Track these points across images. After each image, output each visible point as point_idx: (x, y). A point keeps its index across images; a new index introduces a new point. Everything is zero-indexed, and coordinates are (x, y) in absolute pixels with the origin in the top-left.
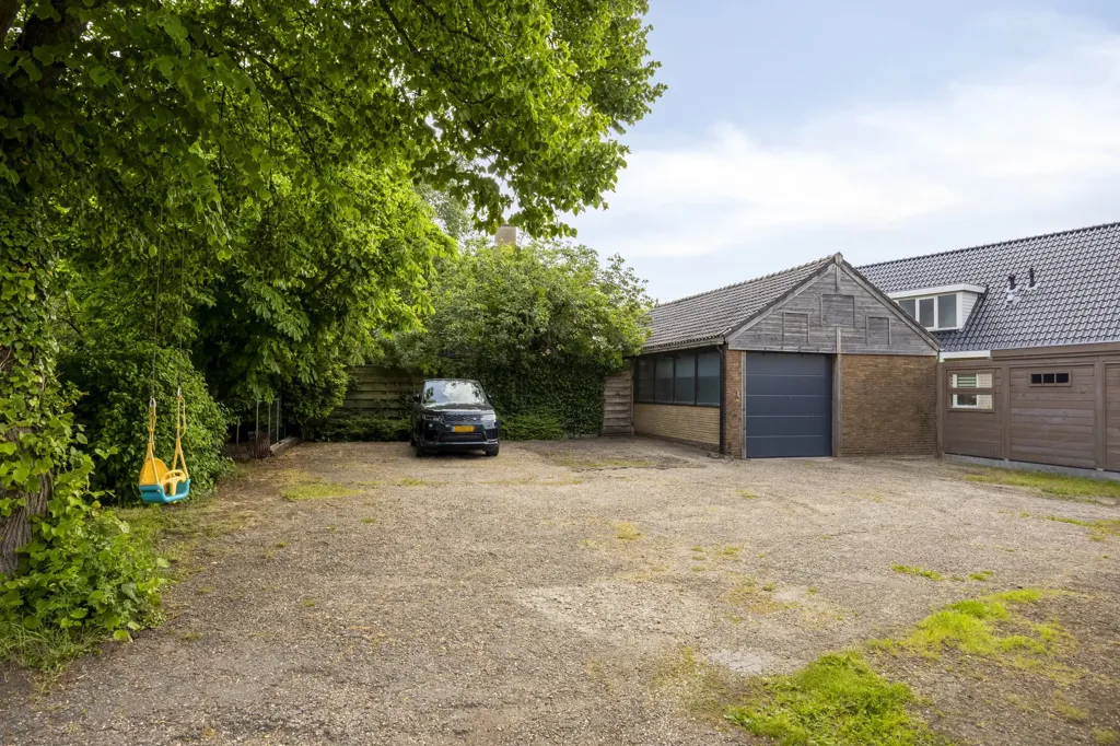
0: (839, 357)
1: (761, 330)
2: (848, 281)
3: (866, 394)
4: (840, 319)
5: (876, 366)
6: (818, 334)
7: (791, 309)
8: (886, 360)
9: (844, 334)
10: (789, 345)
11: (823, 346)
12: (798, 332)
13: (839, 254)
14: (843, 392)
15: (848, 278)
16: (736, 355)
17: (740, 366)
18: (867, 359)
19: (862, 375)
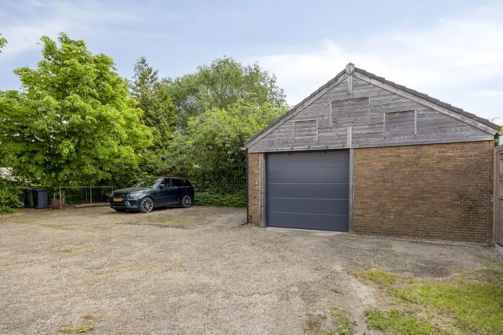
0: (351, 151)
1: (274, 137)
2: (364, 85)
3: (384, 181)
4: (352, 119)
5: (399, 156)
6: (328, 134)
7: (301, 118)
8: (412, 150)
9: (356, 132)
10: (299, 145)
11: (333, 144)
12: (307, 135)
13: (351, 64)
14: (355, 180)
15: (362, 83)
16: (255, 156)
17: (258, 164)
18: (387, 150)
19: (379, 166)
